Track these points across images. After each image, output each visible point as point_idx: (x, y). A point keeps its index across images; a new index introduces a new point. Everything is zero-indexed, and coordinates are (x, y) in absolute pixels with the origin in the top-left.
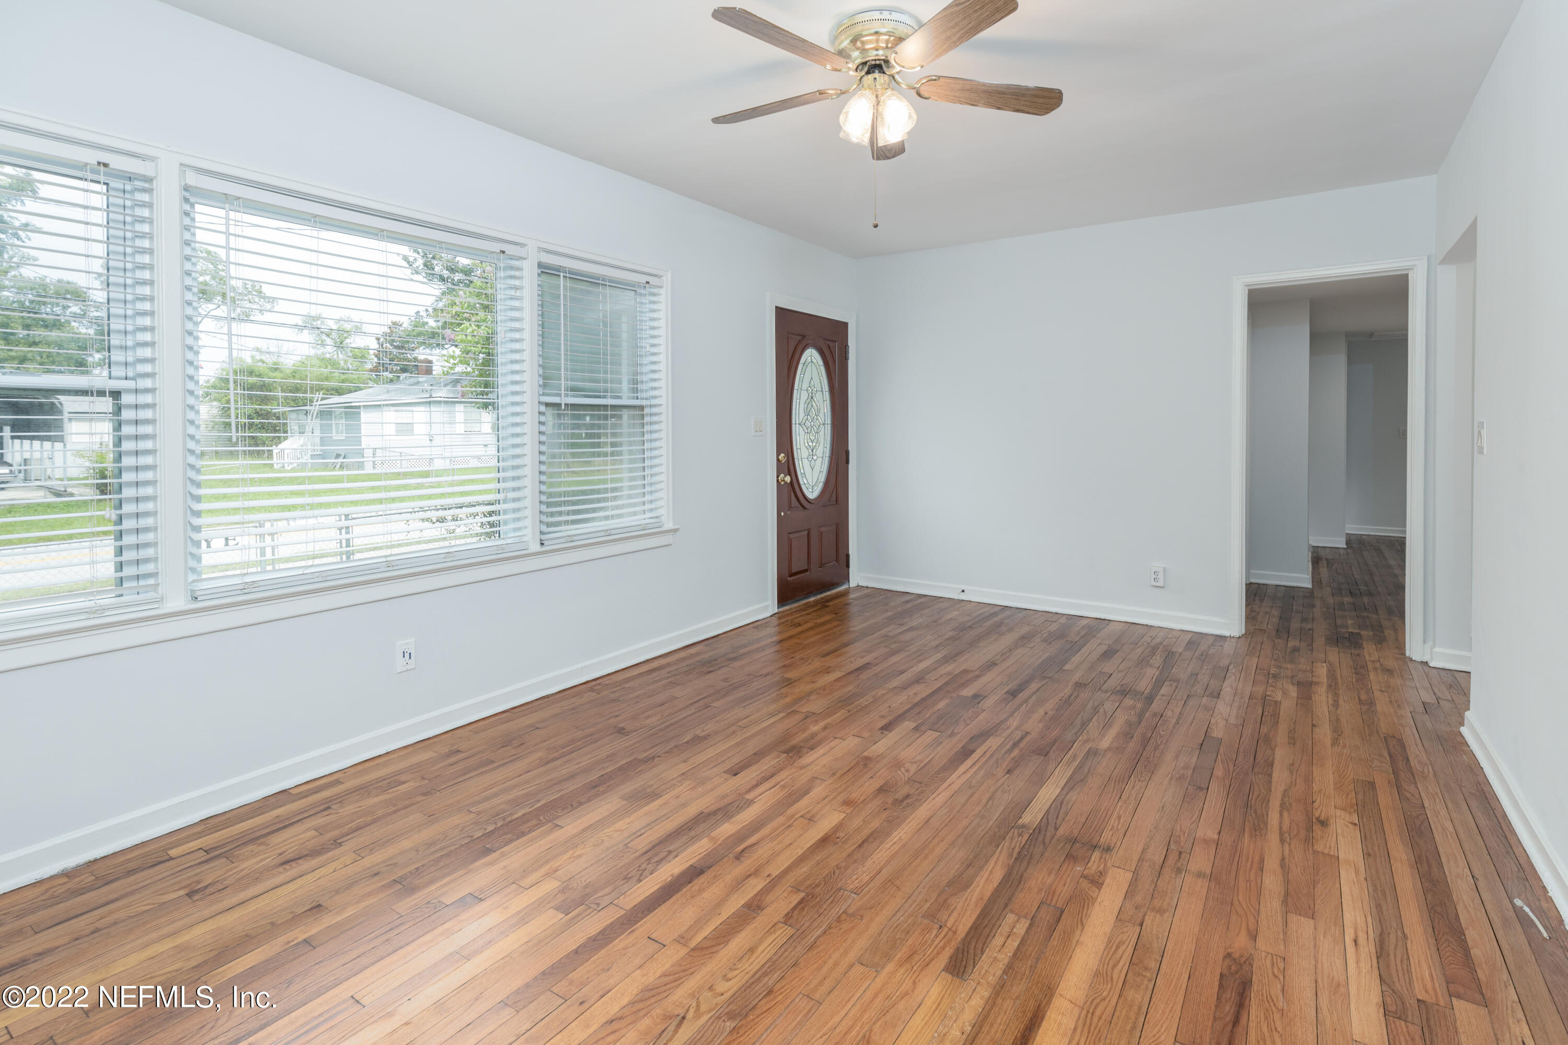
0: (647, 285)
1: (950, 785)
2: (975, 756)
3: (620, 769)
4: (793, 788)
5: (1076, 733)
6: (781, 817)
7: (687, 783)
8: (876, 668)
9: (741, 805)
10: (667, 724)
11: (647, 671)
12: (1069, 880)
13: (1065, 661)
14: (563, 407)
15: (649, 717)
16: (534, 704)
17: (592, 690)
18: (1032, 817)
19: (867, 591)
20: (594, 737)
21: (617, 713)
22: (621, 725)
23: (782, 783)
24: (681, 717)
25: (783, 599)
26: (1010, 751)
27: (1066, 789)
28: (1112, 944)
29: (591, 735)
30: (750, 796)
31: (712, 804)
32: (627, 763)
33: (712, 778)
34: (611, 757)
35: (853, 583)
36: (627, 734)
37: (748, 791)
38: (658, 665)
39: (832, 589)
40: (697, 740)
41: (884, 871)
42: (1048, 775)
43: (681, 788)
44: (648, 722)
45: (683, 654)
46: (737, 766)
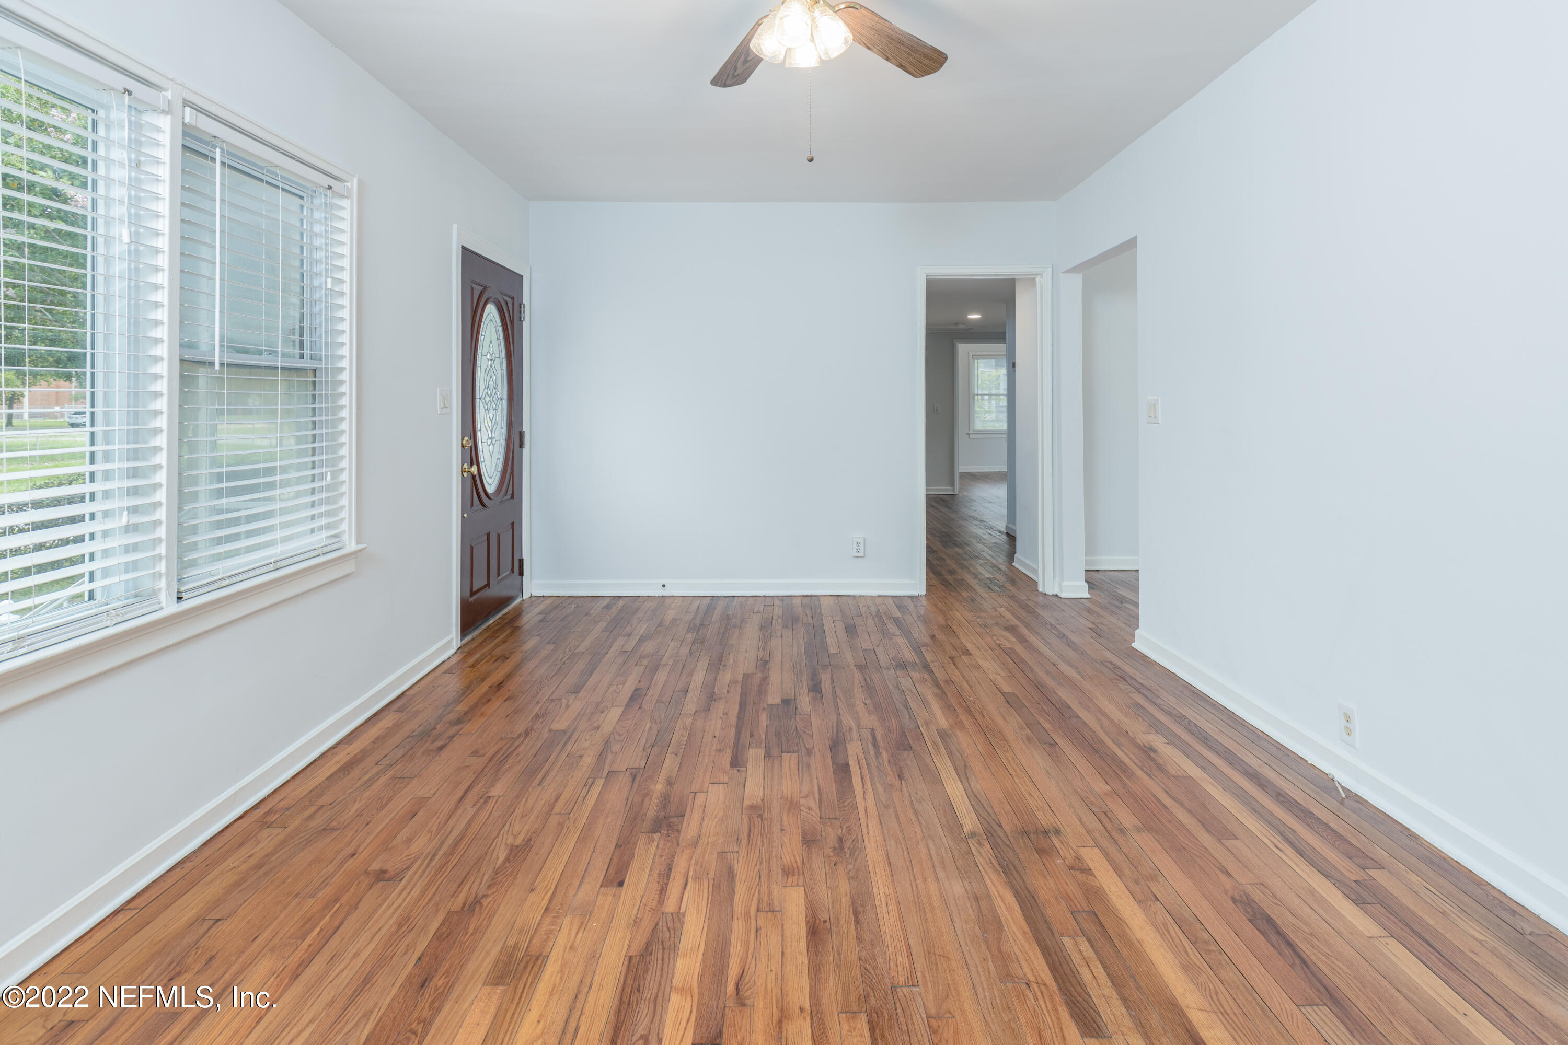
0: (329, 192)
1: (866, 812)
2: (854, 768)
3: (439, 937)
4: (711, 875)
5: (910, 718)
6: (735, 921)
7: (566, 921)
8: (650, 693)
9: (670, 925)
10: (450, 841)
11: (339, 770)
12: (1065, 877)
13: (824, 646)
14: (217, 367)
15: (409, 841)
16: (170, 881)
17: (264, 823)
18: (969, 821)
19: (548, 602)
20: (344, 899)
21: (350, 850)
22: (375, 866)
23: (691, 874)
24: (462, 825)
25: (467, 626)
26: (878, 754)
27: (964, 781)
28: (1162, 931)
29: (336, 900)
30: (670, 906)
31: (631, 940)
32: (442, 924)
33: (595, 902)
34: (404, 924)
35: (526, 596)
36: (397, 877)
37: (661, 902)
38: (347, 759)
39: (508, 605)
40: (518, 853)
41: (912, 942)
42: (935, 769)
43: (565, 931)
44: (415, 847)
45: (374, 731)
46: (611, 871)
